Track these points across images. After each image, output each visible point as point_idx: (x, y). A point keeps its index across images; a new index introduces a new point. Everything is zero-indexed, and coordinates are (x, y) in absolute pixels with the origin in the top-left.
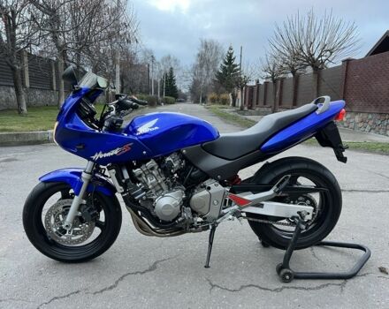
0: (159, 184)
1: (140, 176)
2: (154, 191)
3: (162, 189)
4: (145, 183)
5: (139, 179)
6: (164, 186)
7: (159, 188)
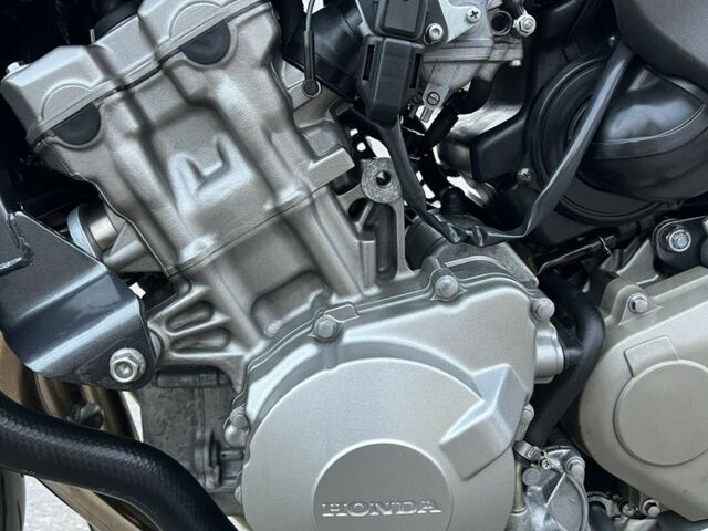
0: (288, 224)
1: (85, 125)
2: (232, 293)
3: (315, 273)
4: (140, 211)
5: (79, 164)
6: (335, 238)
7: (282, 258)
